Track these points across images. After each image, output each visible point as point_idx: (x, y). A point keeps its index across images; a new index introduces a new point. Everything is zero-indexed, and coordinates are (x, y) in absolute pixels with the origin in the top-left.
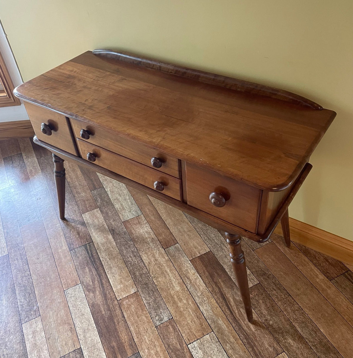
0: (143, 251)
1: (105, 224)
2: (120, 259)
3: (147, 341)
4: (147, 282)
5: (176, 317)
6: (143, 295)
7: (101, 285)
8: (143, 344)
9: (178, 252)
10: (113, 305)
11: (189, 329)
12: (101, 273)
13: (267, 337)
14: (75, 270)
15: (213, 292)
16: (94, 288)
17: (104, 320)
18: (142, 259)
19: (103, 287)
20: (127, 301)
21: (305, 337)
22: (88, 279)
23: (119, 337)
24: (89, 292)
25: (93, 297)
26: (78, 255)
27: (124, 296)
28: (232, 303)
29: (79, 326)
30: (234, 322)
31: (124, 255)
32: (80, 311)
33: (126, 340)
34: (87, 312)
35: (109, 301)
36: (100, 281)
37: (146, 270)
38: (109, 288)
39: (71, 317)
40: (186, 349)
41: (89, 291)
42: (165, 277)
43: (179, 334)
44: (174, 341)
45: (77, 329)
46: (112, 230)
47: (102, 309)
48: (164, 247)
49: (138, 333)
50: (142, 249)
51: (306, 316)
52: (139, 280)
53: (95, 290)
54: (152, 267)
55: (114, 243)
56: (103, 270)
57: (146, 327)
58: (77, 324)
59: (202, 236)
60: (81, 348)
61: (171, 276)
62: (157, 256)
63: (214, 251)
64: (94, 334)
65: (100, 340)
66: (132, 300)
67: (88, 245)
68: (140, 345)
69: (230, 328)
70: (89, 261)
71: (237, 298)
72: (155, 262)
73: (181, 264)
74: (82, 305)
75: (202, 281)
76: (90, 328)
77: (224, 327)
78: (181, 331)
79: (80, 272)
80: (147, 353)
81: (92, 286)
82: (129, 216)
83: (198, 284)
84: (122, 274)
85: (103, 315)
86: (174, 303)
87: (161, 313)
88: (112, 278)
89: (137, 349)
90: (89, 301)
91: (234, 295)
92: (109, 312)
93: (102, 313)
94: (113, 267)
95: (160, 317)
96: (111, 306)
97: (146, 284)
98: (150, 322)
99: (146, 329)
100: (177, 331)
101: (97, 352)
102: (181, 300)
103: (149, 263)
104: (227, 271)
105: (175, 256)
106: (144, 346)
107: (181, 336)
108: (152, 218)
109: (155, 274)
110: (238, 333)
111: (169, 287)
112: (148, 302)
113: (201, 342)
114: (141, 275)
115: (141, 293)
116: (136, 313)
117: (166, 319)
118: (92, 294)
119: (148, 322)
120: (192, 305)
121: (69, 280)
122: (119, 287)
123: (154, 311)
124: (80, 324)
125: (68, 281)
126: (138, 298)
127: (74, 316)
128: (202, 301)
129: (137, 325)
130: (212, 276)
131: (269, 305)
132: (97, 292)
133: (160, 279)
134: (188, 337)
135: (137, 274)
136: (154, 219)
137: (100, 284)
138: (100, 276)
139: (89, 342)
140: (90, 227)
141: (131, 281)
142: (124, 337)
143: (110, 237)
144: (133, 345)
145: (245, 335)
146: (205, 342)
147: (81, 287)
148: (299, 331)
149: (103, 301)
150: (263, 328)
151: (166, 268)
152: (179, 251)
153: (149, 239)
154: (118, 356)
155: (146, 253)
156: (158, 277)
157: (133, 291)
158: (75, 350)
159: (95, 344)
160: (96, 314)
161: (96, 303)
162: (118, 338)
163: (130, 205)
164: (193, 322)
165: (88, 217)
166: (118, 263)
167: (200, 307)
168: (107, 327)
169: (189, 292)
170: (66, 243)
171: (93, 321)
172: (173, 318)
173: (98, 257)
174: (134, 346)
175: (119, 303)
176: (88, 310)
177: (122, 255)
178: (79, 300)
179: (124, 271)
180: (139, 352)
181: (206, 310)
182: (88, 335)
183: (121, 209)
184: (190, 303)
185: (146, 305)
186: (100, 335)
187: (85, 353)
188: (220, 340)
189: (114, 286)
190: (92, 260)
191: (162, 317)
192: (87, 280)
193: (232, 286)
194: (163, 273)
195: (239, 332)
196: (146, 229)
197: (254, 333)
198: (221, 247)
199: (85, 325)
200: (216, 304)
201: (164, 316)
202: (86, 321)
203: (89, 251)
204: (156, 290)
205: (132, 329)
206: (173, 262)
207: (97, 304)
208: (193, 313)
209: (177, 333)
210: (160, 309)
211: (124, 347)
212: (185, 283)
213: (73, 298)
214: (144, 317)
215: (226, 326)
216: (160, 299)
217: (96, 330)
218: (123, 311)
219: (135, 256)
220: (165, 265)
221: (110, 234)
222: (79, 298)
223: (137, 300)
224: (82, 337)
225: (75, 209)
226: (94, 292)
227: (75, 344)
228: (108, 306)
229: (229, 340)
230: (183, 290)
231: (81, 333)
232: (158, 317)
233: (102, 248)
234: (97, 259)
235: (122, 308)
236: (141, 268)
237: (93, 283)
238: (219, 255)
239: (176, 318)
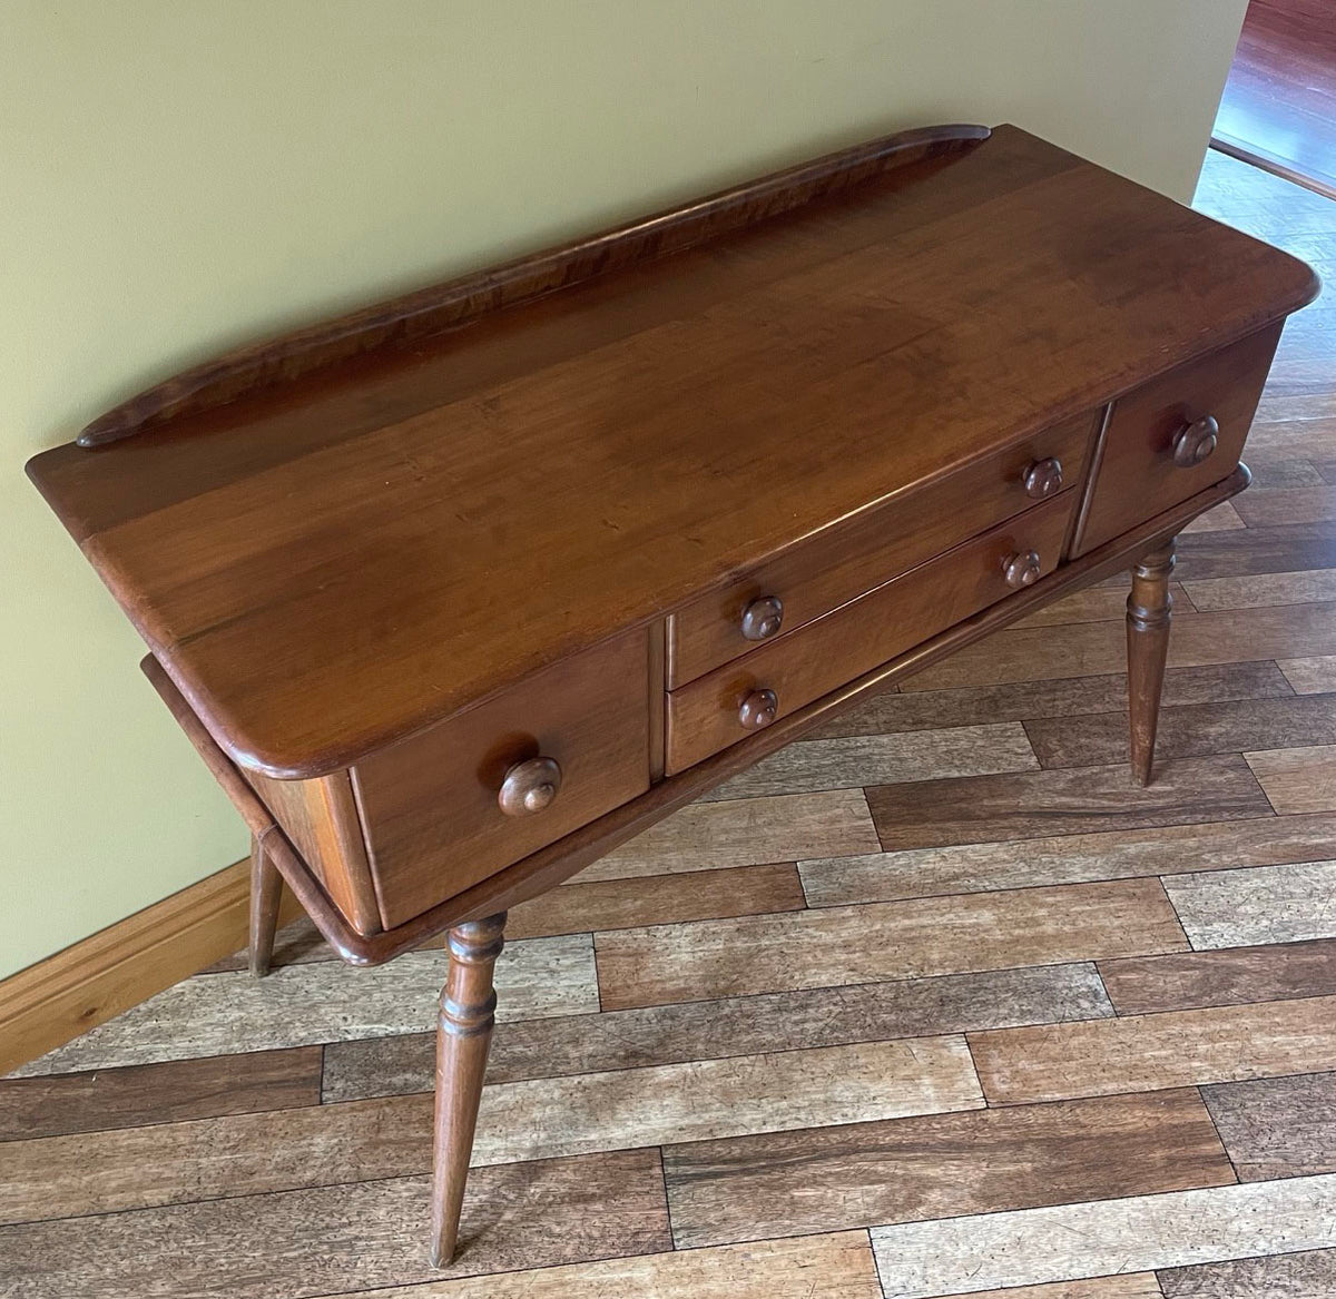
0: (788, 976)
1: (576, 1080)
2: (800, 1060)
3: (1163, 1053)
4: (933, 997)
5: (1095, 951)
6: (988, 1024)
7: (900, 1151)
8: (1173, 1067)
9: (835, 875)
10: (1005, 1128)
11: (1142, 931)
12: (843, 1142)
13: (1193, 770)
14: (790, 1241)
15: (1026, 834)
16: (905, 1182)
17: (1058, 1171)
18: (827, 989)
19: (912, 1147)
20: (996, 1077)
21: (1206, 700)
22: (859, 1199)
23: (1134, 1135)
24: (920, 1203)
25: (948, 1190)
26: (712, 1217)
27: (975, 1082)
28: (1077, 802)
29: (1067, 1264)
30: (1138, 820)
31: (783, 1043)
32: (999, 1252)
33: (1148, 1114)
34: (1009, 1226)
35: (983, 1137)
36: (879, 1155)
37: (882, 986)
38: (924, 1127)
39: (1018, 1291)
40: (1206, 957)
41: (912, 1202)
42: (927, 938)
43: (1155, 961)
44: (1174, 982)
45: (1077, 1272)
46: (626, 1058)
47: (1012, 1168)
48: (797, 907)
49: (1131, 1071)
50: (779, 976)
52: (916, 1020)
53: (920, 1179)
54: (876, 966)
55: (706, 1065)
56: (831, 1132)
57: (1114, 1044)
58: (1055, 1269)
59: (788, 790)
60: (1156, 1271)
61: (933, 922)
62: (827, 938)
63: (865, 779)
64: (1107, 1214)
65: (1137, 1200)
66: (996, 1062)
67: (670, 1170)
68: (1174, 1078)
69: (1154, 835)
70: (766, 1177)
71: (1061, 785)
72: (855, 952)
73: (889, 880)
74: (972, 1238)
75: (978, 846)
76: (1080, 1225)
77: (1148, 846)
78: (1144, 953)
79: (810, 1221)
80: (1205, 1065)
81: (897, 1186)
82: (580, 983)
83: (985, 859)
84: (871, 1068)
85: (1035, 1170)
86: (1040, 944)
87: (1070, 989)
88: (880, 1107)
89: (1187, 1090)
90: (963, 1211)
91: (1051, 788)
92: (1029, 1147)
93: (1029, 1170)
94: (829, 1094)
95: (1084, 996)
96: (1004, 1134)
97: (942, 1002)
98: (1096, 1032)
99: (1118, 1047)
100: (1143, 964)
101: (1182, 1216)
103: (852, 970)
104: (955, 774)
105: (852, 886)
106: (1181, 1067)
107: (1162, 957)
108: (629, 905)
109: (910, 964)
110: (1173, 823)
111: (976, 938)
112: (1018, 1014)
113: (1187, 913)
114: (896, 1007)
115: (975, 1025)
116: (1055, 1060)
117: (1095, 981)
118: (934, 1196)
119: (1093, 1035)
120: (1059, 898)
121: (832, 1274)
122: (930, 1092)
123: (1059, 1006)
124: (1055, 1261)
125: (839, 1280)
126: (993, 1040)
127: (1015, 1278)
128: (1052, 868)
129: (1099, 1069)
130: (966, 816)
131: (1098, 730)
132: (931, 1172)
133: (936, 956)
134: (1168, 941)
135: (890, 1018)
136: (639, 903)
137: (895, 1155)
138: (856, 1151)
139: (1138, 1240)
140: (570, 1144)
141: (916, 1047)
142: (1137, 1119)
143: (665, 1073)
144: (1171, 1098)
145: (1183, 810)
146: (1189, 904)
147: (887, 1231)
148: (1190, 703)
149: (978, 1159)
150: (1166, 766)
151: (893, 925)
152: (831, 868)
153: (738, 944)
154: (1203, 1153)
155: (804, 968)
156: (925, 960)
157: (960, 1051)
158: (1162, 1293)
159: (1147, 1218)
160: (1029, 1195)
161: (977, 1186)
162: (1137, 1139)
163: (512, 964)
164: (1121, 914)
165: (498, 1143)
166: (813, 1069)
167: (1070, 880)
168: (1091, 1167)
169: (1011, 893)
170: (617, 1262)
171: (1056, 1210)
172: (1094, 962)
173: (755, 1139)
174: (1176, 1095)
175: (996, 1106)
176: (1004, 1219)
177: (784, 1047)
178: (948, 1248)
179: (862, 1061)
180: (1198, 1086)
181: (1086, 869)
182: (1109, 1237)
183: (517, 1003)
184: (1050, 900)
185: (1028, 1023)
186: (1113, 1196)
187: (1178, 1258)
188: (1189, 870)
189: (918, 1107)
190: (763, 1167)
191: (1083, 989)
192: (859, 1201)
193: (1017, 782)
194: (911, 941)
195: (1170, 820)
196: (684, 942)
197: (1180, 791)
198: (856, 759)
199: (1067, 1243)
200: (1071, 839)
201: (1082, 982)
202: (1051, 1234)
203: (711, 1168)
204: (977, 978)
205: (1111, 1087)
206: (874, 899)
207: (985, 1181)
208: (1088, 904)
209: (1149, 965)
210: (1054, 988)
211: (1175, 1126)
212: (972, 890)
213: (930, 1271)
214: (1074, 1042)
215: (1146, 841)
216: (1014, 977)
217: (1093, 1204)
218: (1034, 1100)
219: (803, 1007)
220: (878, 927)
221: (650, 1069)
222: (937, 1247)
223: (1002, 1047)
224: (1113, 1260)
225: (405, 1194)
226: (927, 1184)
227: (1136, 1290)
228: (1002, 1144)
229: (1192, 849)
230: (996, 904)
231: (1097, 1261)
232: (1080, 1001)
233: (714, 1114)
234: (763, 1147)
235: (1024, 1100)
236: (865, 1001)
237: (884, 1182)
238: (885, 773)
239: (1096, 954)
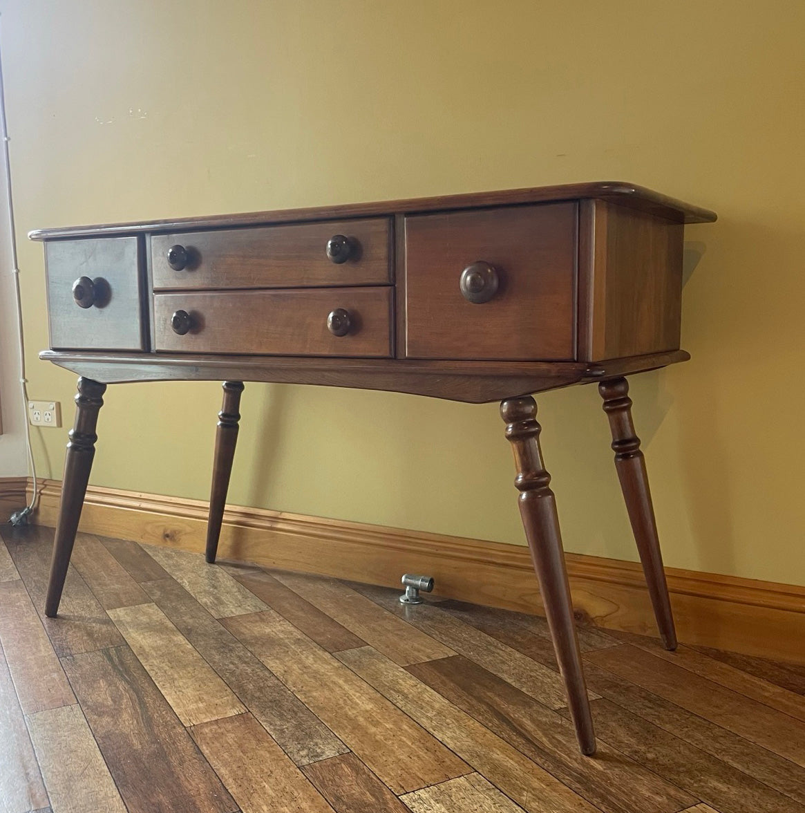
0: (269, 655)
1: (168, 622)
2: (203, 668)
4: (277, 698)
5: (363, 751)
6: (262, 719)
7: (140, 704)
8: (256, 797)
9: (367, 656)
10: (170, 735)
11: (402, 769)
12: (143, 688)
13: (642, 778)
14: (67, 684)
15: (470, 711)
16: (116, 709)
17: (136, 759)
18: (264, 666)
19: (144, 708)
20: (215, 727)
21: (758, 777)
22: (101, 697)
23: (179, 786)
24: (100, 716)
25: (111, 723)
26: (81, 663)
27: (207, 721)
28: (531, 727)
30: (539, 756)
31: (214, 662)
33: (202, 790)
34: (85, 746)
35: (159, 729)
36: (136, 699)
37: (276, 681)
38: (162, 709)
40: (395, 803)
41: (100, 714)
42: (331, 690)
43: (371, 778)
44: (354, 789)
46: (187, 629)
47: (135, 742)
48: (329, 650)
49: (243, 778)
50: (267, 653)
51: (750, 744)
52: (253, 696)
53: (119, 713)
54: (293, 677)
55: (189, 647)
56: (149, 684)
57: (268, 769)
59: (434, 636)
60: (51, 807)
61: (347, 689)
62: (309, 662)
63: (470, 655)
64: (101, 782)
65: (115, 792)
66: (229, 726)
67: (112, 649)
68: (245, 799)
69: (528, 765)
70: (112, 672)
71: (544, 720)
72: (302, 670)
73: (376, 672)
74: (74, 735)
75: (437, 695)
76: (89, 772)
77: (510, 764)
78: (377, 773)
79: (81, 687)
81: (112, 707)
82: (234, 612)
83: (427, 699)
84: (204, 687)
85: (135, 750)
86: (355, 728)
87: (316, 745)
88: (174, 694)
89: (234, 806)
90: (95, 730)
91: (535, 715)
92: (154, 746)
94: (179, 679)
95: (313, 752)
96: (164, 736)
97: (274, 701)
98: (279, 760)
99: (266, 771)
100: (364, 773)
102: (376, 724)
103: (285, 672)
104: (508, 681)
105: (361, 662)
106: (258, 800)
107: (378, 781)
108: (300, 614)
109: (302, 687)
110: (552, 773)
111: (343, 705)
112: (278, 728)
113: (442, 789)
114: (260, 689)
115: (259, 714)
116: (240, 747)
117: (330, 754)
118: (107, 719)
119: (274, 760)
120: (409, 730)
121: (44, 698)
122: (192, 707)
123: (295, 742)
124: (58, 767)
125: (40, 700)
126: (248, 722)
127: (42, 754)
128: (441, 724)
129: (241, 765)
130: (465, 688)
131: (637, 729)
132: (125, 716)
133: (315, 694)
134: (400, 783)
135: (250, 687)
136: (303, 615)
137: (136, 704)
138: (137, 692)
139: (79, 797)
140: (125, 626)
141: (229, 698)
142: (196, 786)
143: (179, 638)
144: (223, 799)
145: (577, 777)
146: (454, 789)
147: (77, 709)
148: (740, 769)
149: (139, 730)
150: (628, 763)
151: (334, 678)
152: (371, 654)
153: (286, 640)
155: (278, 659)
156: (309, 691)
157: (233, 712)
159: (100, 799)
160: (112, 751)
161: (117, 732)
162: (176, 789)
163: (240, 598)
164: (414, 758)
165: (121, 614)
166: (196, 672)
167: (436, 733)
168: (143, 771)
169: (400, 712)
170: (50, 647)
171: (102, 762)
172: (351, 751)
173: (139, 665)
174: (227, 800)
175: (189, 730)
176: (91, 744)
177: (210, 662)
178: (66, 728)
179: (210, 684)
180: (241, 810)
181: (454, 739)
182: (80, 785)
183: (214, 603)
184: (404, 727)
185: (271, 733)
186: (118, 783)
188: (499, 786)
189: (178, 705)
190: (119, 670)
191: (319, 751)
192: (99, 698)
193: (527, 702)
194: (324, 685)
195: (559, 773)
196: (280, 628)
197: (602, 774)
198: (488, 649)
199: (74, 769)
200: (484, 729)
201: (326, 749)
202: (79, 762)
203: (115, 658)
204: (304, 710)
205: (222, 771)
206: (354, 669)
207: (121, 734)
208: (413, 743)
209: (364, 777)
210: (312, 739)
211: (194, 803)
212: (391, 699)
213: (47, 726)
214: (262, 752)
215: (516, 762)
216: (314, 723)
217: (109, 776)
218: (199, 744)
219: (245, 662)
220: (330, 674)
221: (180, 635)
222: (66, 725)
223: (243, 726)
224: (59, 788)
225: (88, 603)
226: (115, 716)
227: (34, 801)
228: (155, 736)
229: (528, 786)
230: (383, 708)
231: (59, 782)
232: (306, 750)
233: (153, 653)
234: (134, 668)
235: (197, 740)
236: (261, 679)
237: (115, 703)
238: (483, 660)
